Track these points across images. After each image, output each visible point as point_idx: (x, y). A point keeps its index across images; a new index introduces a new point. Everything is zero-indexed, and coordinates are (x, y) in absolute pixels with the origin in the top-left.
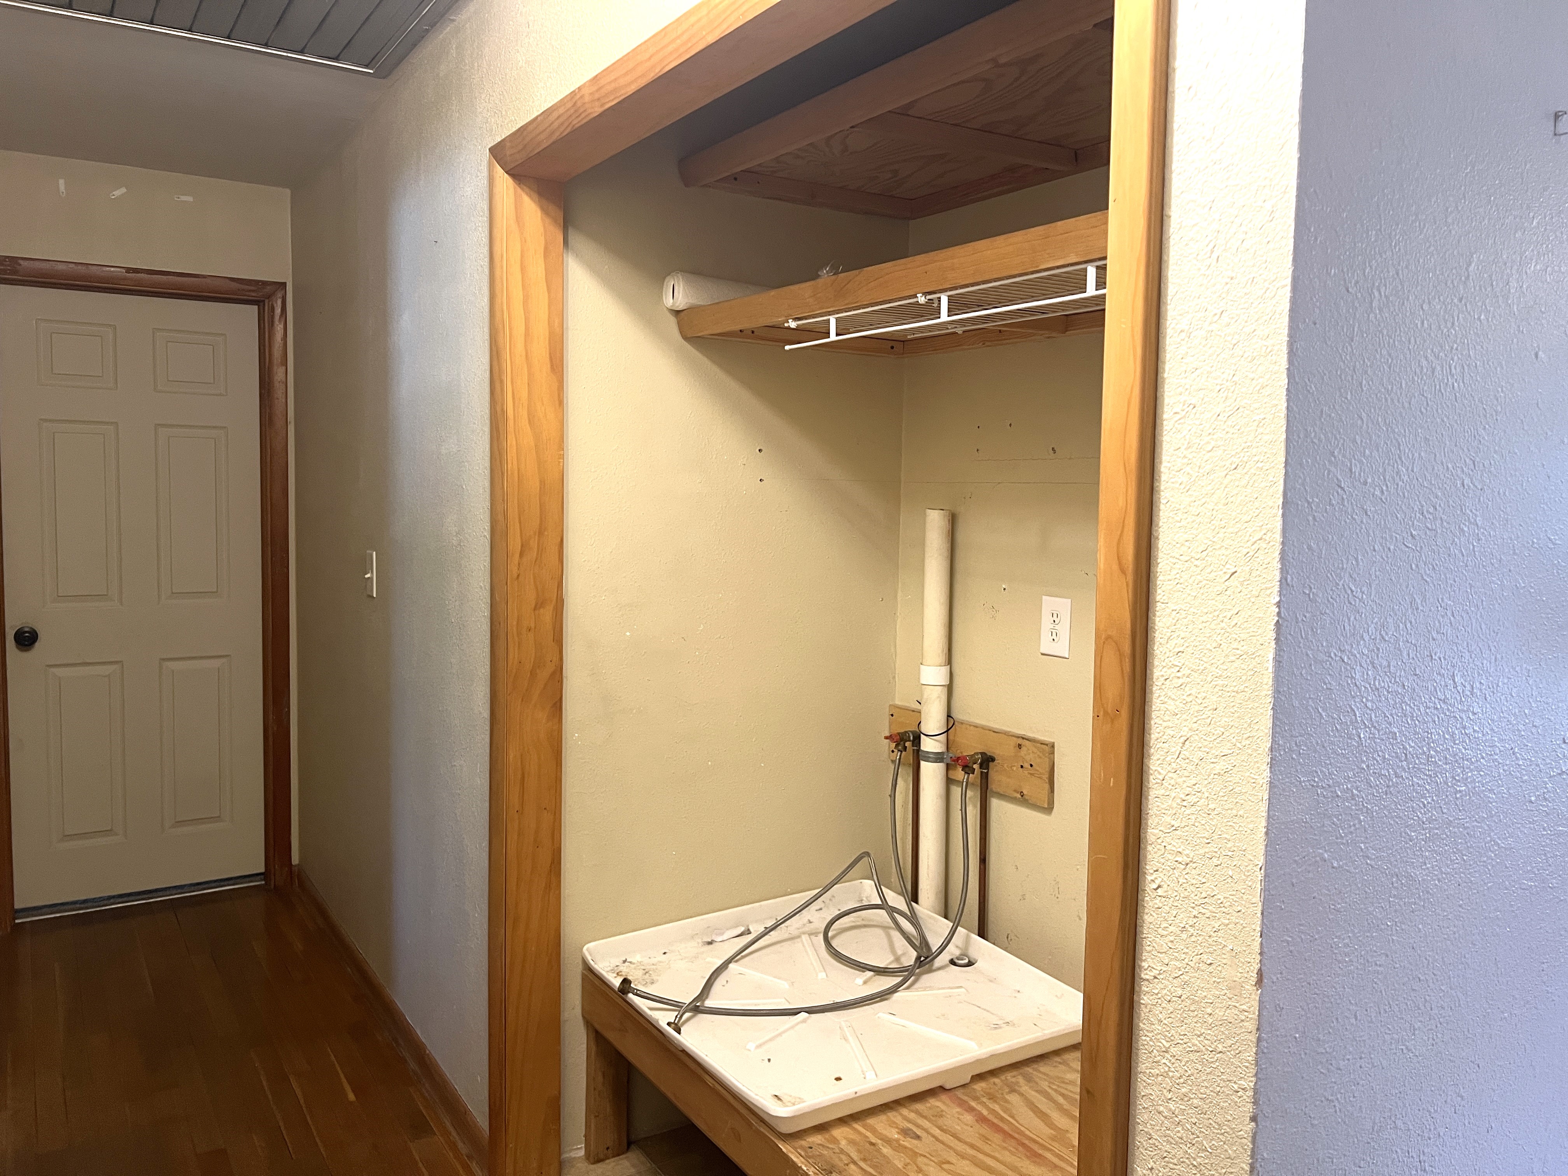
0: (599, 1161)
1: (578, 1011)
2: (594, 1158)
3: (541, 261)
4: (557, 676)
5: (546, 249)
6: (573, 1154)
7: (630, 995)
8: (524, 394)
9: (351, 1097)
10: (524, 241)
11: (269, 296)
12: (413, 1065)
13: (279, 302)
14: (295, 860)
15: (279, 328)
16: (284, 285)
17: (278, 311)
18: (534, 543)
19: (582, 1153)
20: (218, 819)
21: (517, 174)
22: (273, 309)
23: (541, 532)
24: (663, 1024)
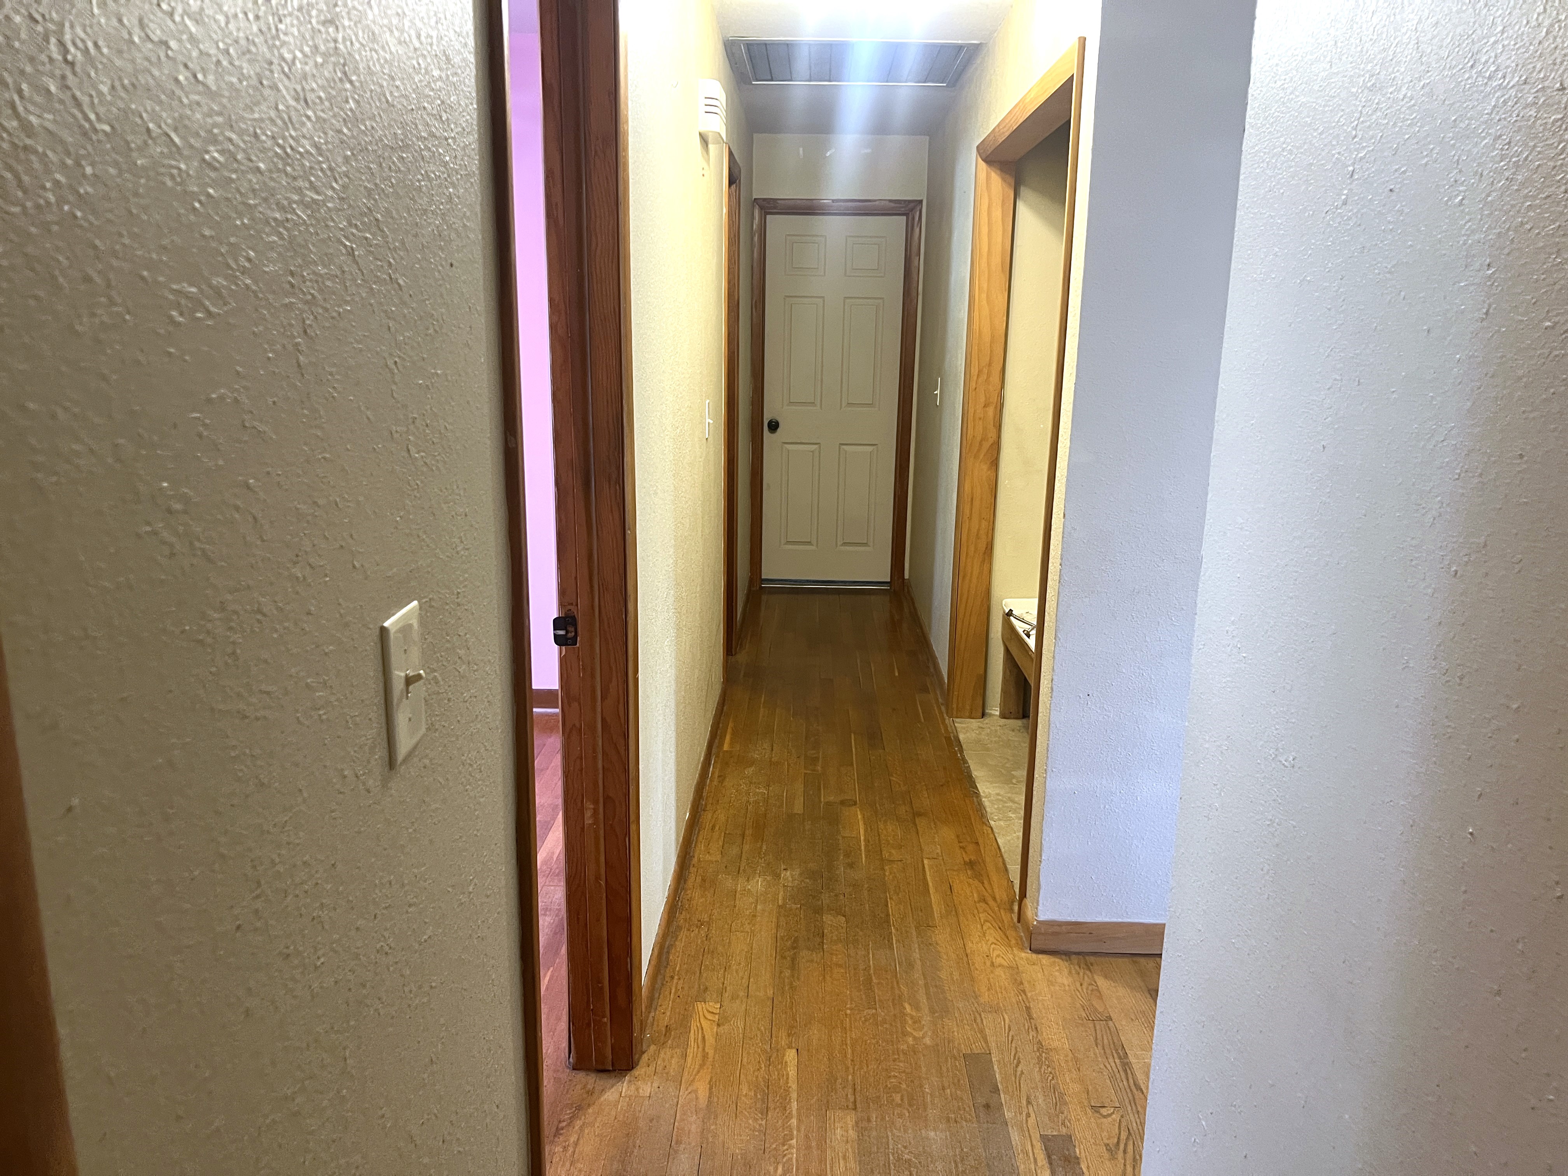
0: (1005, 718)
1: (1000, 634)
2: (1003, 716)
3: (1000, 210)
4: (997, 446)
5: (1003, 201)
6: (993, 712)
7: (1011, 618)
8: (985, 286)
9: (897, 674)
10: (990, 199)
11: (912, 210)
12: (932, 670)
13: (918, 213)
14: (907, 576)
15: (917, 230)
16: (921, 202)
17: (917, 219)
18: (985, 370)
19: (998, 713)
20: (866, 544)
21: (988, 161)
22: (913, 219)
23: (990, 365)
24: (1020, 631)
